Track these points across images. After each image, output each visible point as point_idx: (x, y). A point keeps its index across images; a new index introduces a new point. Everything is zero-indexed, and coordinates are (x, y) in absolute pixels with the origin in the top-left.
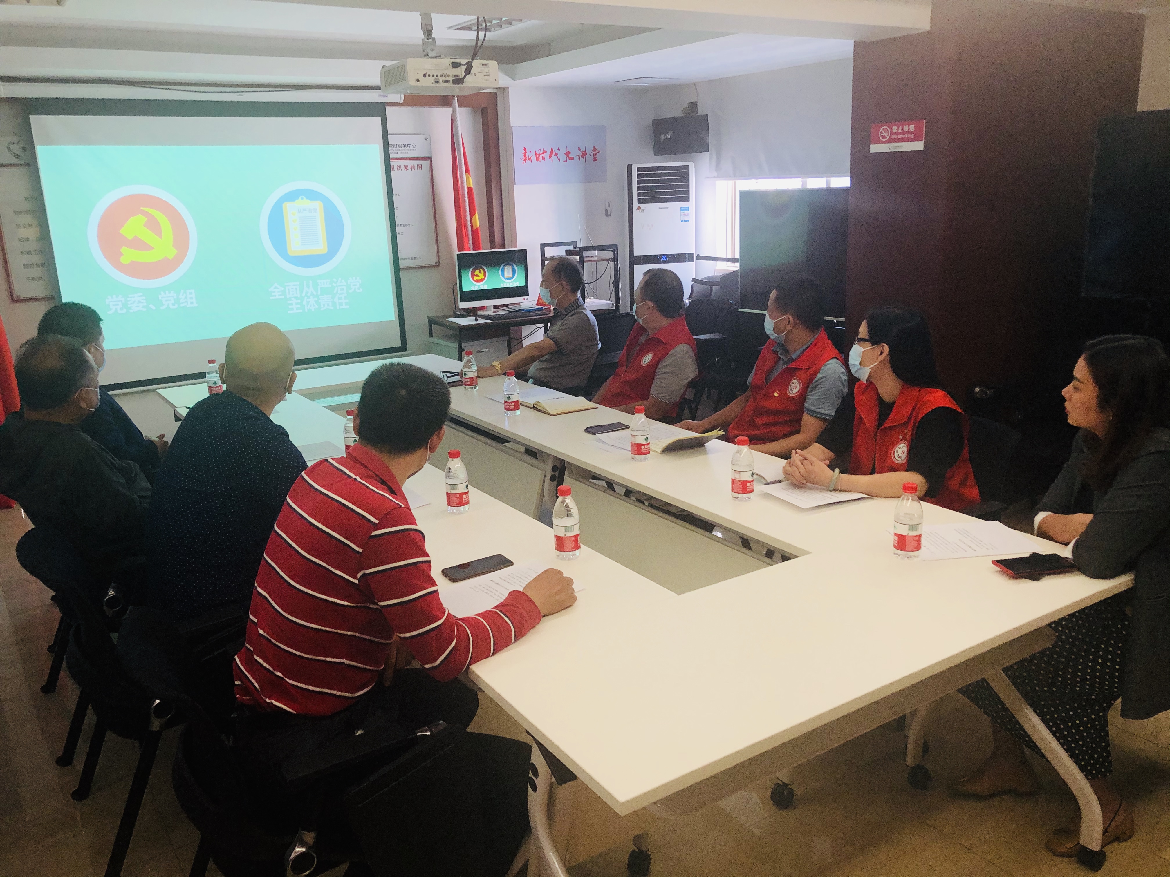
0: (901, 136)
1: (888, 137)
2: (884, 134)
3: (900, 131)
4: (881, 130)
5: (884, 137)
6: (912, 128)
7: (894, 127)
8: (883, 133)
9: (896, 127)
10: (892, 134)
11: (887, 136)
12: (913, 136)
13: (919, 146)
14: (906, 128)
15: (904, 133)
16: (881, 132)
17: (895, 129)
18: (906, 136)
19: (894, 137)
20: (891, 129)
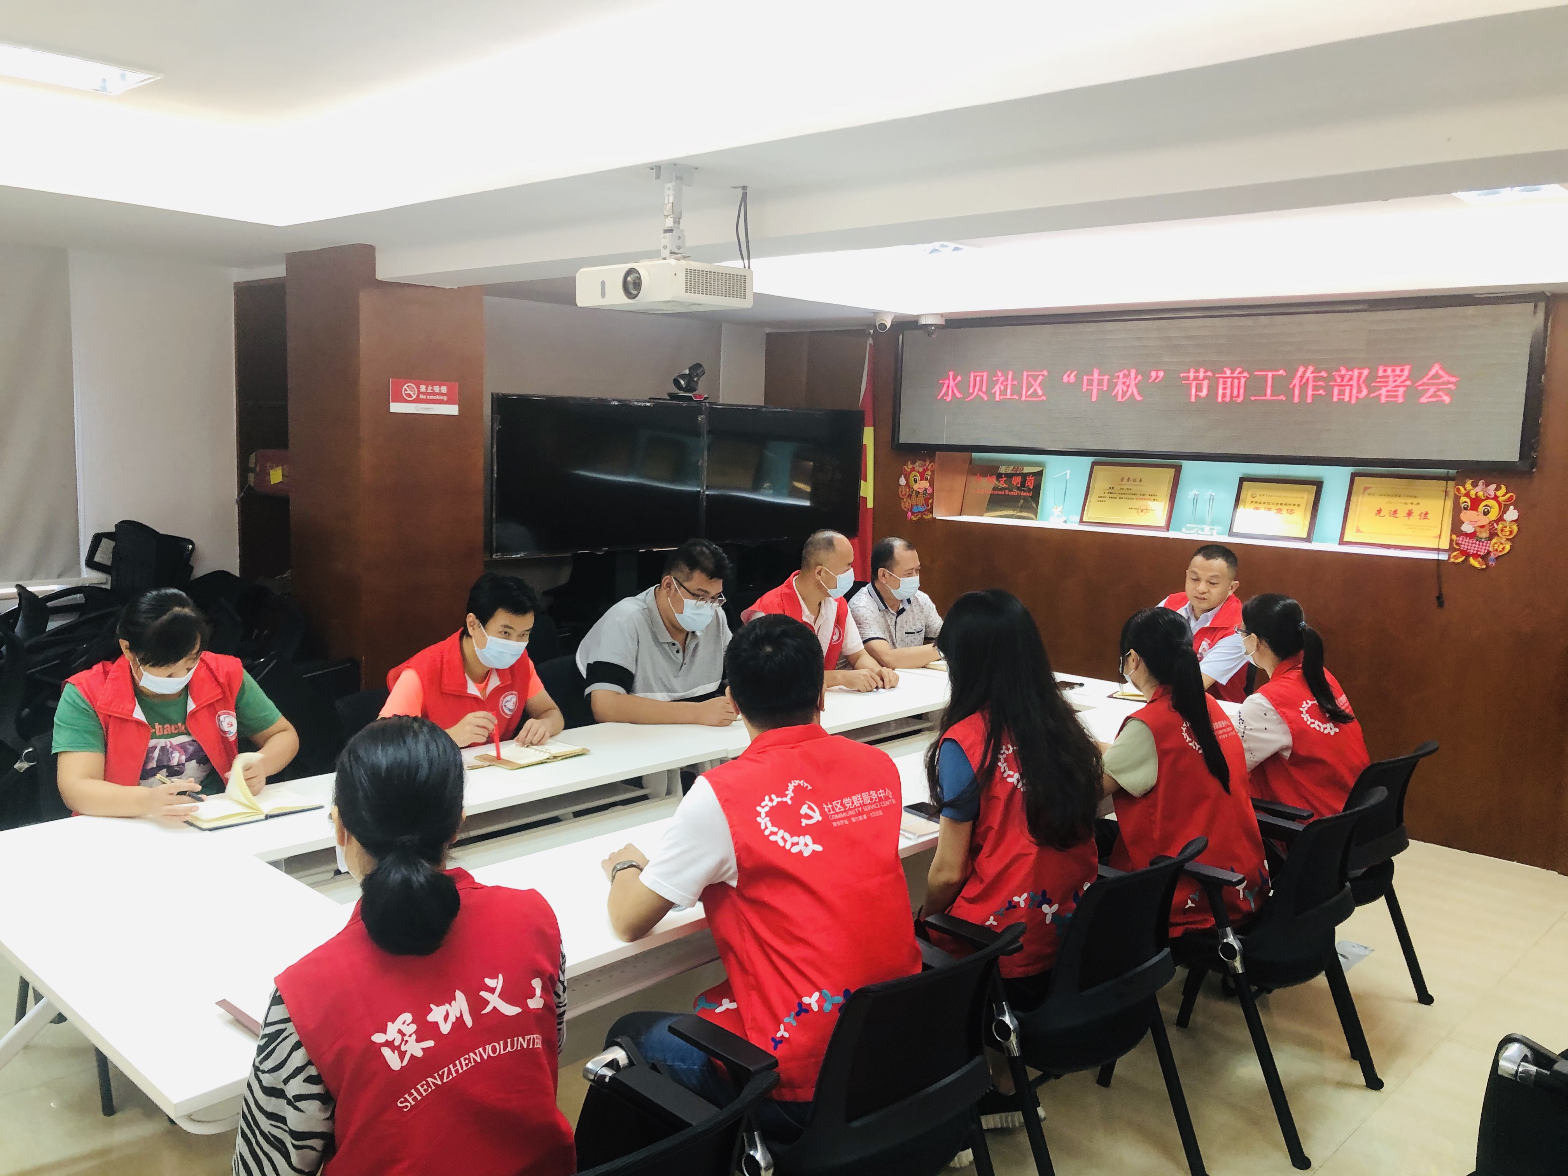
0: (432, 397)
1: (414, 397)
2: (409, 392)
3: (429, 391)
4: (405, 387)
5: (410, 396)
6: (444, 389)
7: (421, 386)
8: (407, 391)
9: (424, 386)
10: (419, 393)
11: (412, 395)
12: (445, 398)
13: (453, 410)
14: (437, 389)
15: (434, 394)
16: (406, 390)
17: (423, 388)
18: (437, 397)
19: (421, 396)
20: (419, 388)
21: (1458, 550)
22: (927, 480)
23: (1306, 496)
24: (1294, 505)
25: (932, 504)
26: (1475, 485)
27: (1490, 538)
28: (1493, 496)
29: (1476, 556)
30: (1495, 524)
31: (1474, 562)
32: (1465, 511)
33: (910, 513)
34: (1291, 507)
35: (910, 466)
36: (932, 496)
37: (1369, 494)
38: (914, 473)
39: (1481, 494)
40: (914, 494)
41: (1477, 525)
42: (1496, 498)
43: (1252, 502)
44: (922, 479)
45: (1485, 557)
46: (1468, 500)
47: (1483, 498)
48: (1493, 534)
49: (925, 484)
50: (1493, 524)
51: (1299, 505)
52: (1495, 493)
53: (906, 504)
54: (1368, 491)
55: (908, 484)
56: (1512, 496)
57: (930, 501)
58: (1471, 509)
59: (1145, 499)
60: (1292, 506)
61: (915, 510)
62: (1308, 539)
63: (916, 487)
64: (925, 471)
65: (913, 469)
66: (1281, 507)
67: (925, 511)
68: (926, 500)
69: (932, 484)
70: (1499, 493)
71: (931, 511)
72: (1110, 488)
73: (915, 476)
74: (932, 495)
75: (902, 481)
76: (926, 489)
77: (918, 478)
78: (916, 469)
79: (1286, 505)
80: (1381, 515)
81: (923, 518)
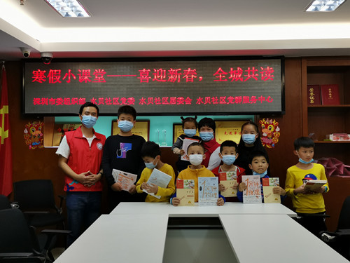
22: (39, 130)
26: (266, 120)
27: (272, 138)
29: (268, 144)
31: (268, 146)
32: (263, 129)
33: (30, 146)
35: (30, 124)
36: (43, 137)
37: (221, 127)
39: (268, 123)
40: (33, 138)
41: (267, 134)
42: (272, 124)
44: (37, 130)
45: (271, 144)
46: (264, 125)
48: (273, 136)
49: (39, 132)
50: (272, 133)
53: (28, 142)
55: (29, 133)
56: (277, 123)
57: (42, 140)
58: (265, 128)
61: (34, 144)
63: (34, 134)
64: (38, 126)
65: (31, 126)
67: (39, 144)
68: (40, 139)
69: (42, 133)
70: (273, 122)
71: (43, 144)
73: (33, 129)
75: (26, 131)
76: (39, 135)
77: (35, 129)
78: (33, 125)
81: (38, 148)
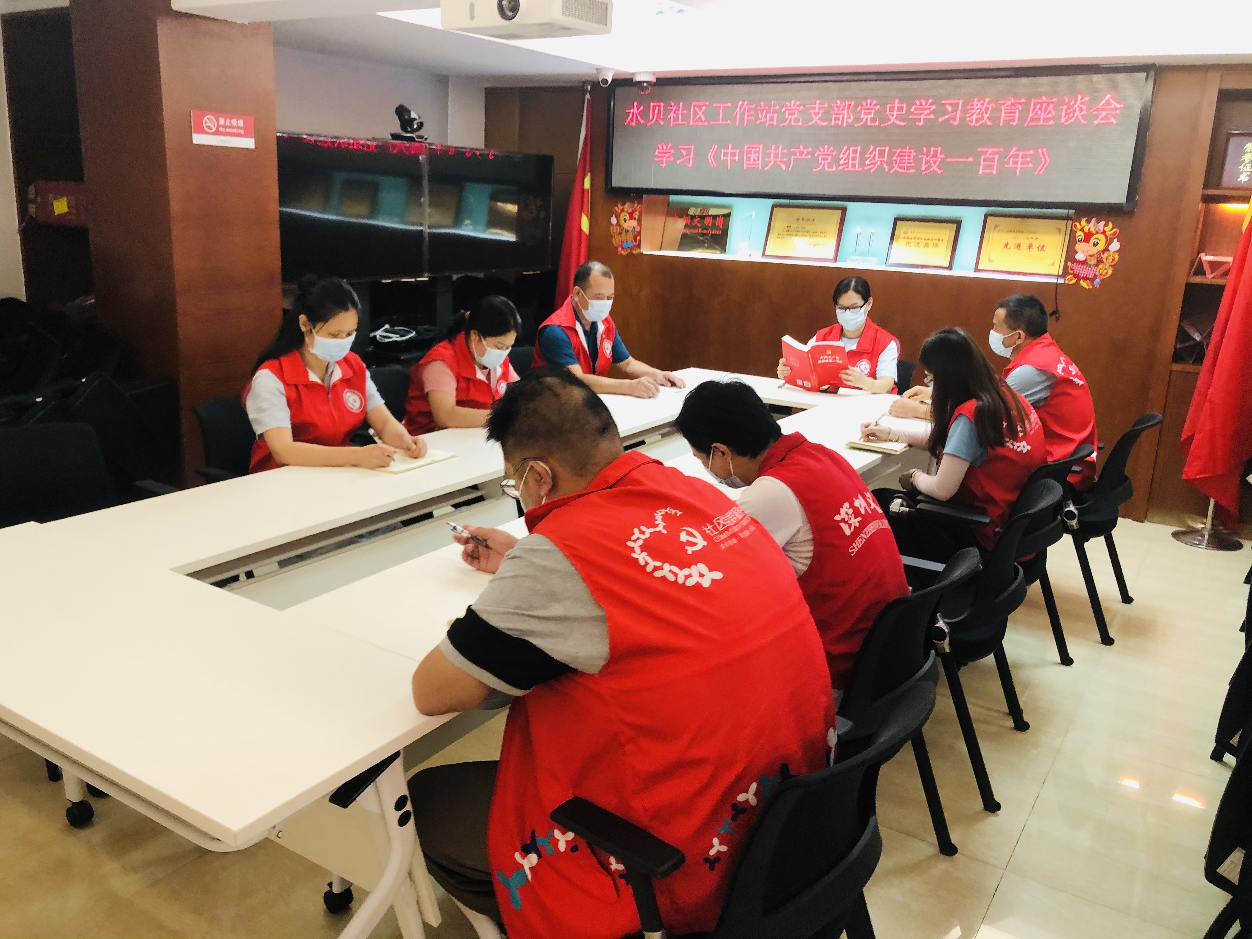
0: (230, 130)
1: (214, 129)
2: (209, 124)
3: (228, 124)
4: (206, 119)
5: (210, 128)
6: (241, 123)
7: (220, 119)
9: (223, 119)
10: (218, 126)
11: (212, 127)
12: (242, 132)
13: (249, 143)
14: (234, 122)
15: (231, 127)
17: (222, 121)
18: (235, 131)
20: (218, 121)
21: (1072, 274)
22: (635, 219)
23: (948, 232)
24: (939, 240)
25: (640, 241)
26: (1088, 222)
27: (1097, 265)
28: (1102, 231)
29: (1085, 279)
30: (1102, 254)
31: (1083, 284)
32: (1079, 243)
33: (620, 249)
34: (936, 242)
35: (620, 207)
37: (999, 231)
38: (623, 213)
39: (1092, 230)
40: (624, 232)
41: (1087, 254)
42: (1104, 232)
43: (904, 238)
44: (631, 218)
45: (1092, 280)
46: (1082, 234)
47: (1094, 232)
48: (1100, 262)
49: (634, 223)
50: (1100, 254)
51: (942, 240)
52: (1104, 229)
53: (616, 241)
54: (997, 229)
55: (618, 224)
56: (1116, 231)
57: (638, 238)
58: (1084, 242)
59: (817, 236)
60: (937, 240)
61: (625, 245)
62: (950, 268)
63: (625, 225)
64: (633, 211)
65: (623, 210)
66: (928, 241)
67: (635, 246)
68: (635, 237)
69: (640, 224)
70: (1107, 229)
71: (639, 246)
72: (788, 226)
73: (626, 216)
74: (639, 233)
75: (614, 220)
76: (634, 228)
77: (628, 217)
78: (626, 210)
79: (932, 240)
80: (1008, 247)
81: (631, 254)
